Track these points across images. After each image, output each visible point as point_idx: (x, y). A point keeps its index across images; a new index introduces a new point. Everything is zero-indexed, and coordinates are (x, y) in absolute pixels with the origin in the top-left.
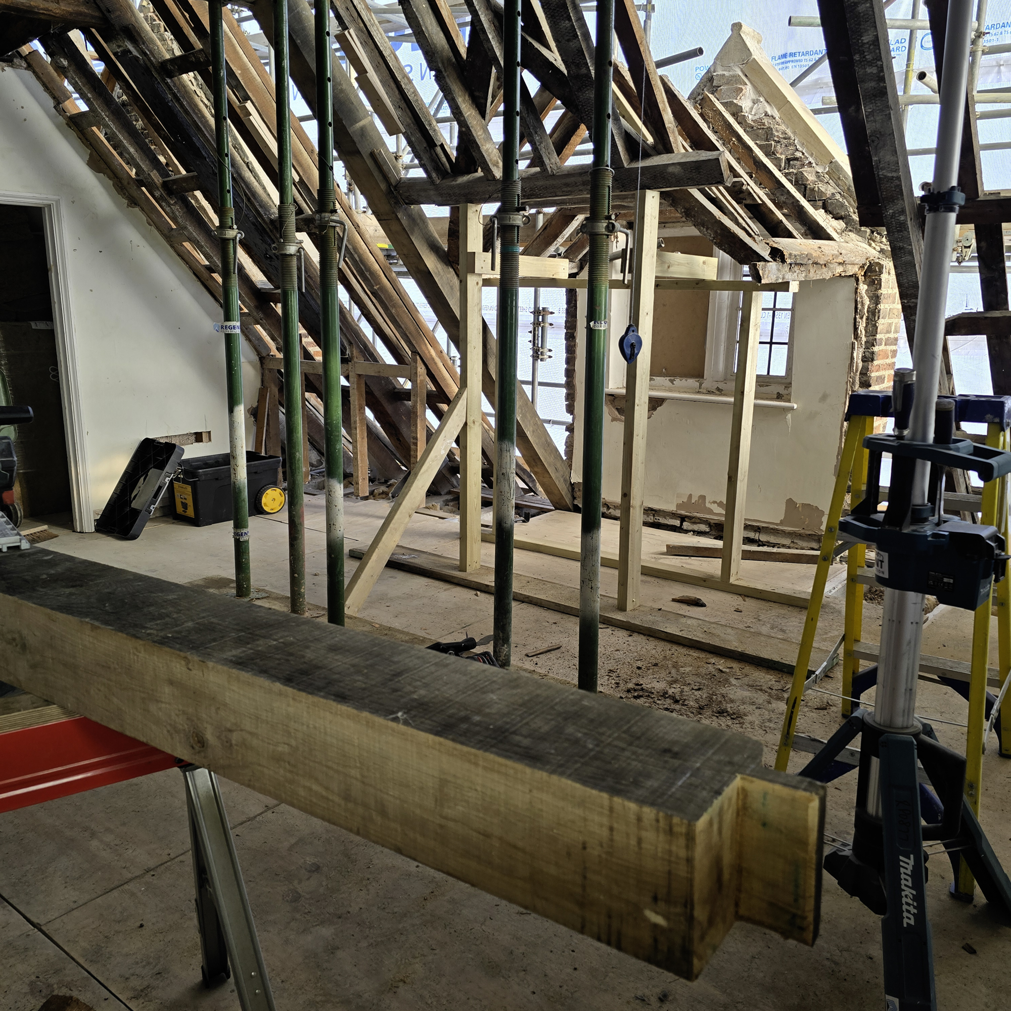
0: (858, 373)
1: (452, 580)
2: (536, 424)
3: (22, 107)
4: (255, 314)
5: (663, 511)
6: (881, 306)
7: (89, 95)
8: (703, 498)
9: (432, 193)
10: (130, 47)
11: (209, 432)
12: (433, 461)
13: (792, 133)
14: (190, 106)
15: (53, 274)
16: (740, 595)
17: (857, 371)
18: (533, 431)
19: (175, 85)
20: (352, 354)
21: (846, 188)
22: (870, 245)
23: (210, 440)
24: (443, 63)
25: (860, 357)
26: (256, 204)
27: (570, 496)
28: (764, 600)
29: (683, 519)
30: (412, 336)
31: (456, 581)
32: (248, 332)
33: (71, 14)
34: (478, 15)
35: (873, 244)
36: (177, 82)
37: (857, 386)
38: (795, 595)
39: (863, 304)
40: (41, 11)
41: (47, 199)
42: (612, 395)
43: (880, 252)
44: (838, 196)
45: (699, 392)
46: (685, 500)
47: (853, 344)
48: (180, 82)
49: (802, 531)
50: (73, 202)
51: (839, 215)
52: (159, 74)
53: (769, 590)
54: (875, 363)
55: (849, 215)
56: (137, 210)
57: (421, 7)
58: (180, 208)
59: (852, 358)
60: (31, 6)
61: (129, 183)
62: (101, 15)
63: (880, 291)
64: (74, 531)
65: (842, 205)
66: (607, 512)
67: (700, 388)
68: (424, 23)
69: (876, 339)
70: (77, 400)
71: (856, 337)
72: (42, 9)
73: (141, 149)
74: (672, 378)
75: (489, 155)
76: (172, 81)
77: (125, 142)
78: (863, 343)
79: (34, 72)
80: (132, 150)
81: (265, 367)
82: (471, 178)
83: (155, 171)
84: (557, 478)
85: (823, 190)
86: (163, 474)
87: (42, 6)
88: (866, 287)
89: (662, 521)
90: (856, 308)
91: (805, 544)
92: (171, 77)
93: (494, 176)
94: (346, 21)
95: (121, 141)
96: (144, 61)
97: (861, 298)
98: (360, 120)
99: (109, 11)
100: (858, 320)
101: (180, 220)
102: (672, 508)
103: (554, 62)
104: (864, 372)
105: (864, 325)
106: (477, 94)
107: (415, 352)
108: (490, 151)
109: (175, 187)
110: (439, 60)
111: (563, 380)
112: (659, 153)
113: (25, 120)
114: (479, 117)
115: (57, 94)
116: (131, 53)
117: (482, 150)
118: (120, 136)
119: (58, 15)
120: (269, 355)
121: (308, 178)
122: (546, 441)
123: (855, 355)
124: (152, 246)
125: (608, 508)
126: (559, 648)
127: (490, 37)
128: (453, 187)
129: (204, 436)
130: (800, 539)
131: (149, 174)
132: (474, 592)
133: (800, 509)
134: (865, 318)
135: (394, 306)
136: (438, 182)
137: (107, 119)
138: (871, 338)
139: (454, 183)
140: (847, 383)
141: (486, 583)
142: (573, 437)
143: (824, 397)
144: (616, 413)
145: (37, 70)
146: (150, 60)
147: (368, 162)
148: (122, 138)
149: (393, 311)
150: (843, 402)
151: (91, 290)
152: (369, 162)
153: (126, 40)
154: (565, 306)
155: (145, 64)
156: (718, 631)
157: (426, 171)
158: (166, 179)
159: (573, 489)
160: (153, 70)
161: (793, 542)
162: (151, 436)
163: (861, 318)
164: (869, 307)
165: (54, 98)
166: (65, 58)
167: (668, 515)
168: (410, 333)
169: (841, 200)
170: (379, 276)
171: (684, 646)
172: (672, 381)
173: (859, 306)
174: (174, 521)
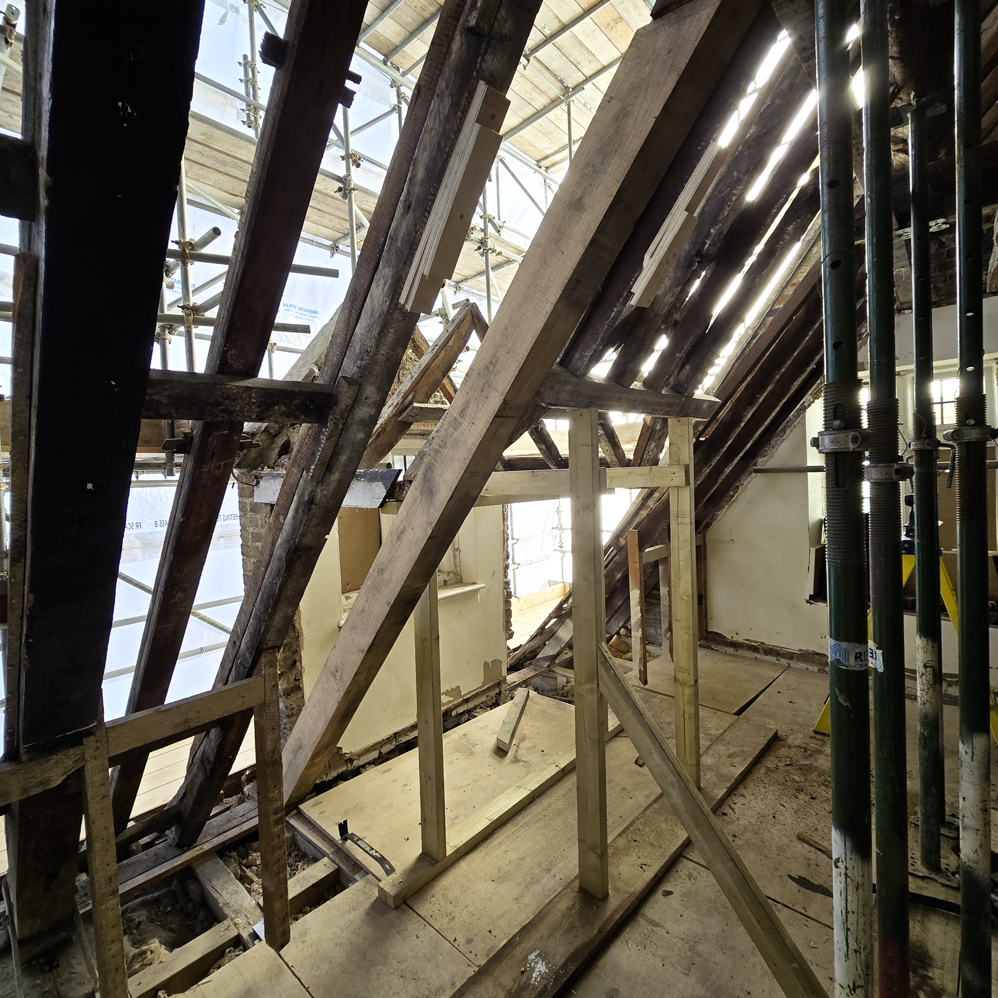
49: (492, 684)
130: (490, 691)
133: (491, 666)
140: (503, 559)
143: (493, 574)
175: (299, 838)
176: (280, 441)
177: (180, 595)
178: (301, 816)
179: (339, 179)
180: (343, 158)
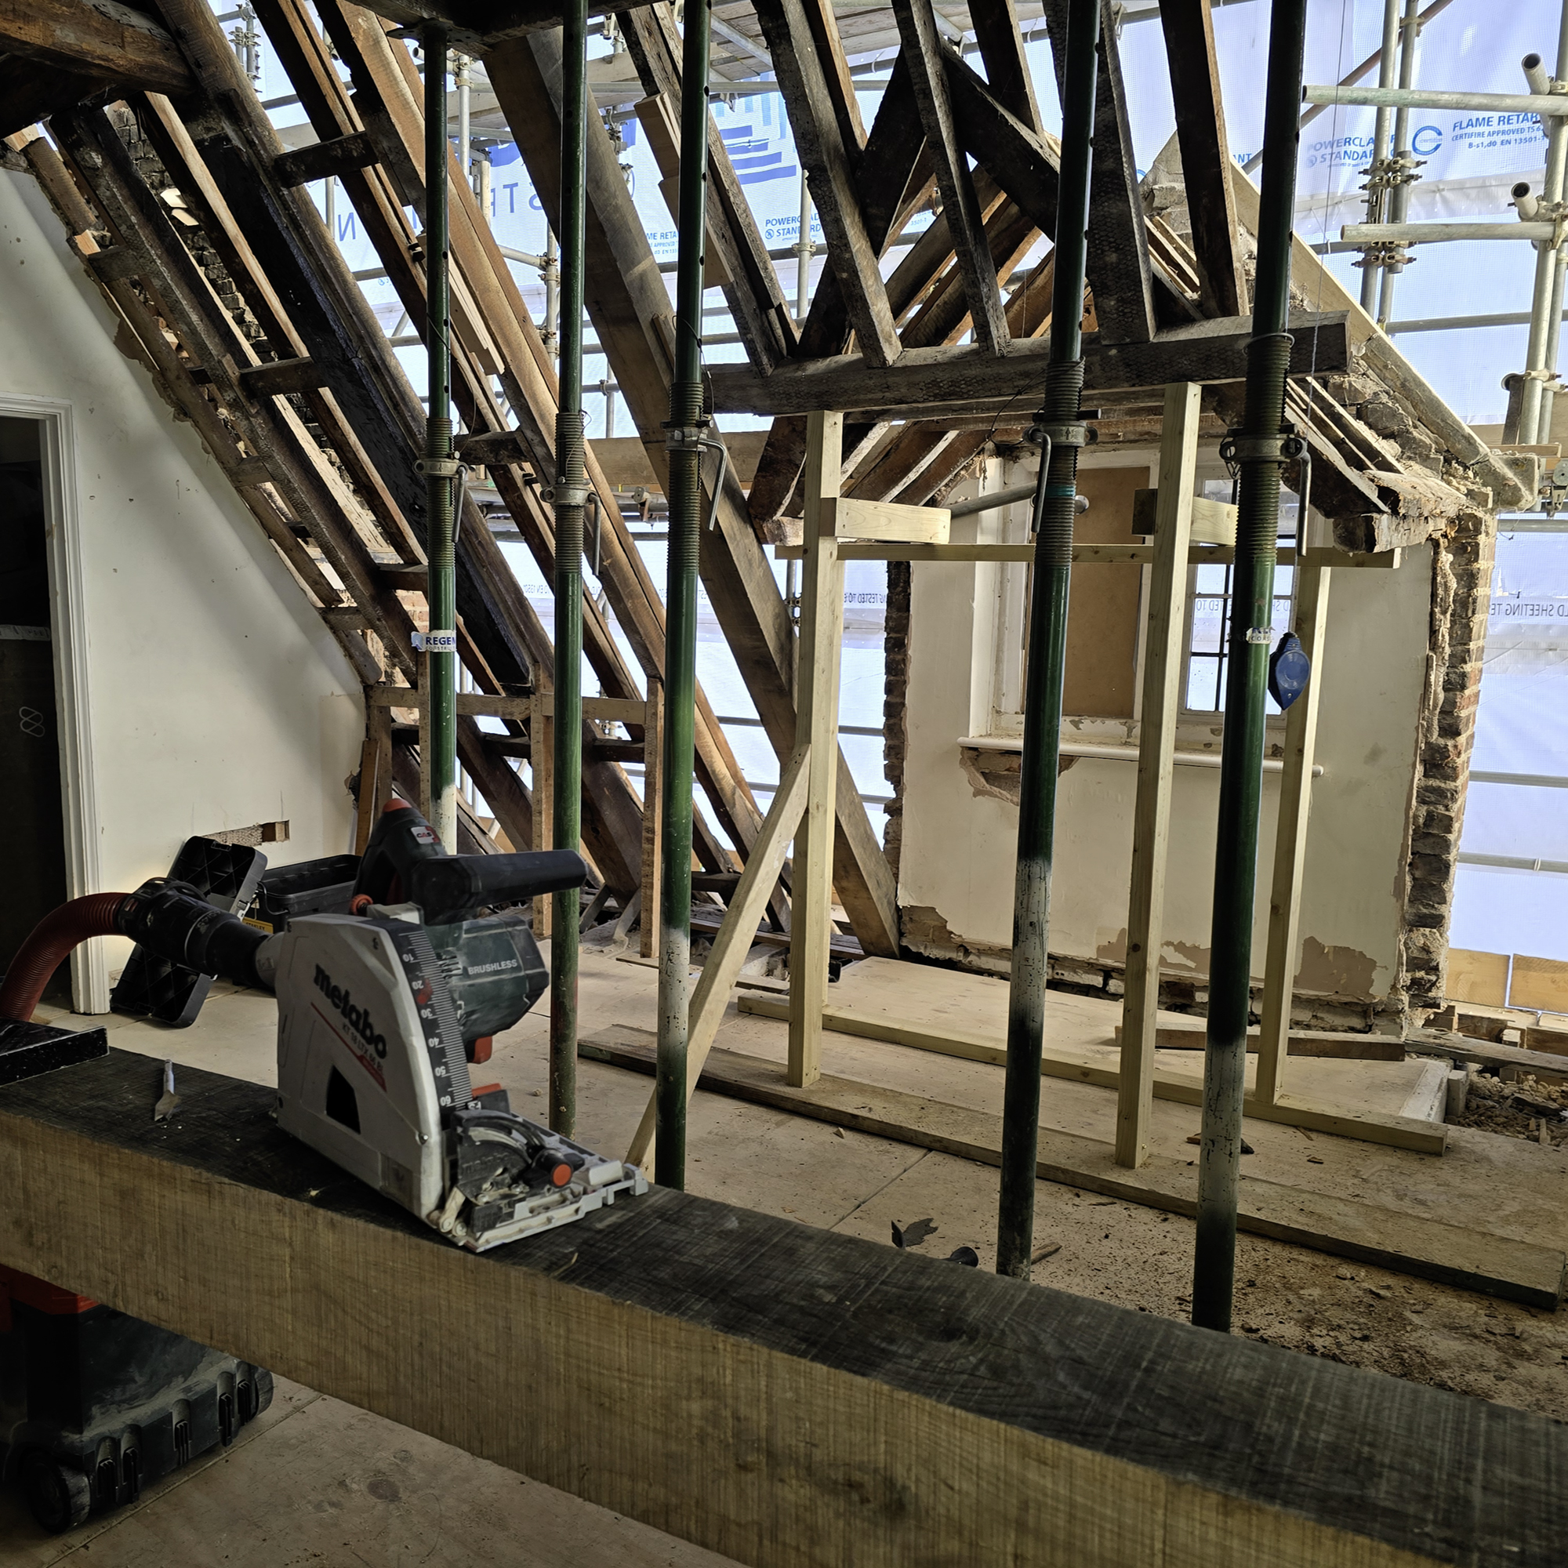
0: (1437, 712)
1: (782, 1104)
2: (852, 802)
3: (18, 240)
4: (370, 609)
5: (1073, 960)
6: (1480, 592)
7: (133, 219)
9: (755, 391)
10: (230, 132)
11: (286, 823)
12: (764, 882)
13: (1298, 288)
14: (315, 238)
15: (55, 542)
16: (1296, 1127)
17: (1435, 707)
18: (850, 816)
19: (294, 201)
20: (537, 680)
21: (1398, 383)
22: (1449, 483)
23: (287, 836)
24: (829, 155)
25: (1441, 683)
26: (407, 414)
27: (895, 930)
28: (1343, 1137)
29: (1108, 973)
30: (654, 649)
31: (789, 1106)
32: (350, 641)
33: (142, 68)
34: (924, 64)
35: (1454, 483)
36: (296, 195)
37: (1436, 734)
38: (1399, 1127)
39: (1446, 588)
40: (97, 62)
41: (52, 405)
42: (975, 749)
43: (1466, 495)
44: (1384, 398)
45: (1127, 744)
46: (1114, 940)
47: (1428, 659)
48: (301, 196)
49: (1335, 997)
50: (92, 411)
51: (1387, 431)
52: (270, 179)
53: (1350, 1117)
54: (1467, 692)
55: (1408, 431)
56: (188, 424)
57: (805, 51)
58: (265, 423)
59: (1427, 684)
60: (82, 52)
61: (178, 378)
62: (187, 73)
63: (1476, 566)
64: (73, 1012)
65: (1394, 414)
66: (965, 961)
67: (1129, 736)
68: (808, 80)
69: (1468, 651)
70: (90, 771)
71: (1434, 646)
72: (99, 57)
73: (209, 316)
74: (1077, 719)
75: (880, 323)
76: (290, 192)
77: (184, 303)
78: (1447, 657)
79: (39, 177)
80: (194, 318)
81: (372, 703)
82: (833, 365)
83: (229, 356)
84: (879, 898)
85: (1359, 387)
86: (235, 904)
87: (98, 52)
88: (1451, 557)
89: (1069, 976)
90: (1434, 595)
91: (1338, 1021)
92: (288, 187)
93: (885, 359)
94: (656, 79)
95: (178, 301)
96: (248, 157)
97: (1444, 576)
98: (639, 263)
99: (199, 66)
100: (1438, 616)
101: (262, 443)
102: (1088, 953)
103: (1039, 150)
104: (1448, 708)
105: (1449, 626)
106: (873, 211)
107: (654, 677)
108: (882, 315)
109: (261, 384)
110: (824, 149)
111: (879, 722)
112: (1208, 316)
113: (22, 263)
114: (870, 253)
115: (73, 217)
116: (229, 140)
117: (872, 314)
118: (178, 293)
119: (121, 70)
120: (378, 682)
121: (519, 368)
122: (866, 832)
123: (1432, 678)
124: (209, 490)
125: (967, 952)
126: (1057, 1250)
127: (937, 104)
128: (798, 381)
129: (278, 829)
130: (1328, 1012)
131: (220, 362)
132: (833, 1129)
133: (1331, 957)
134: (1450, 612)
135: (631, 596)
136: (770, 371)
137: (159, 262)
138: (1460, 648)
139: (799, 373)
140: (1417, 728)
141: (850, 1111)
142: (899, 825)
143: (1374, 755)
144: (983, 780)
145: (44, 173)
146: (257, 154)
147: (648, 338)
148: (180, 296)
149: (629, 605)
150: (1411, 761)
151: (115, 570)
152: (649, 336)
153: (223, 118)
154: (886, 591)
155: (251, 163)
156: (1322, 1207)
157: (751, 351)
158: (246, 371)
159: (900, 917)
160: (261, 172)
161: (1315, 1017)
162: (200, 833)
163: (1444, 613)
164: (1456, 594)
165: (68, 223)
166: (98, 152)
167: (1080, 967)
168: (651, 643)
169: (1390, 404)
170: (612, 542)
171: (1275, 1240)
172: (1076, 724)
173: (1440, 592)
174: (236, 988)
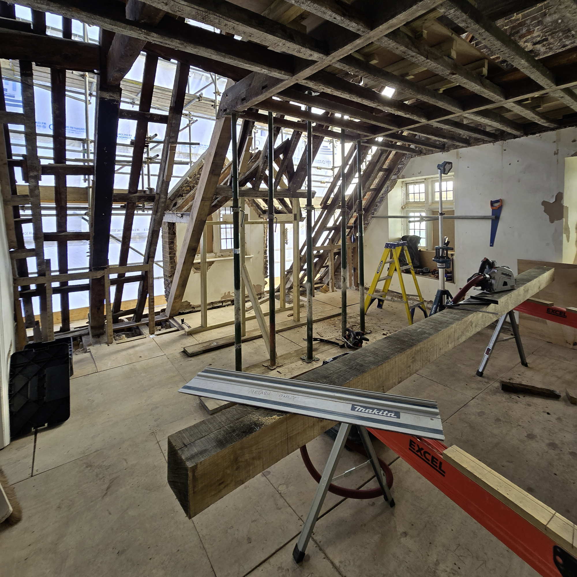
8: (229, 292)
29: (222, 302)
45: (216, 257)
46: (223, 295)
102: (219, 299)
125: (194, 308)
143: (259, 252)
144: (195, 270)
167: (218, 303)
175: (171, 324)
176: (174, 202)
177: (127, 240)
178: (174, 320)
179: (212, 101)
180: (214, 93)
